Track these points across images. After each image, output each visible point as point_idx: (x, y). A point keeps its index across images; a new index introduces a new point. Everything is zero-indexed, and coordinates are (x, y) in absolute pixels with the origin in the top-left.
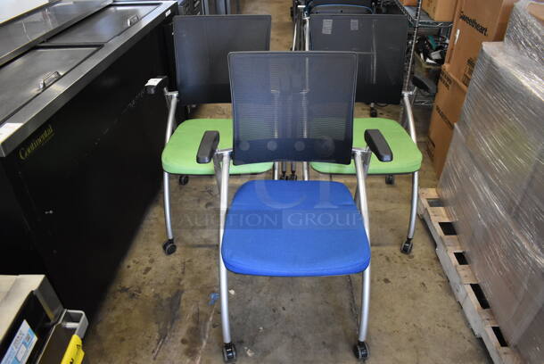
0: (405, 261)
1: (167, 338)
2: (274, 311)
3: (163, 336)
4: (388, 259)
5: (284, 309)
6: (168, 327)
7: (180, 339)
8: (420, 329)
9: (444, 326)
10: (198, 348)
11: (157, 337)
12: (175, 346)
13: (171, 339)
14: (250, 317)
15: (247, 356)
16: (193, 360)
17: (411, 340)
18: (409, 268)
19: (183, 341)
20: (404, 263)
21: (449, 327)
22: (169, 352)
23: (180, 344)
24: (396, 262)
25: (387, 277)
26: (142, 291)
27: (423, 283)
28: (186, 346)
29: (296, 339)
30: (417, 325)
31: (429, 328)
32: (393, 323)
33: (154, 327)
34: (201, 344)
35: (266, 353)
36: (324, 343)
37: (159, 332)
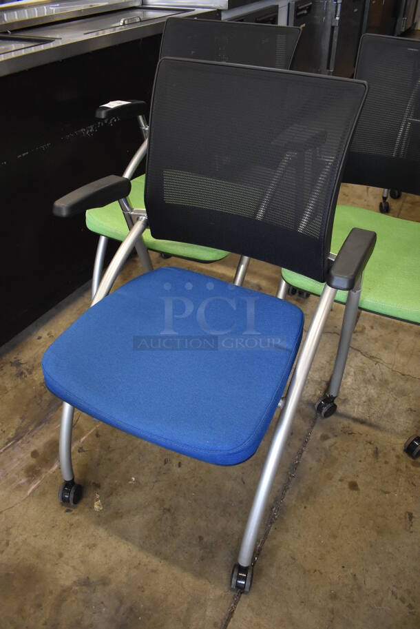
0: (403, 466)
1: (20, 441)
2: (165, 463)
3: (18, 437)
4: (376, 453)
5: (180, 465)
6: (30, 429)
7: (32, 449)
8: (359, 588)
9: (403, 600)
10: (44, 470)
11: (10, 436)
12: (22, 455)
13: (23, 445)
14: (130, 458)
15: (92, 507)
16: (30, 482)
17: (334, 597)
18: (402, 480)
19: (34, 454)
20: (398, 470)
21: (410, 606)
22: (11, 459)
23: (29, 455)
24: (386, 463)
25: (358, 481)
26: (34, 372)
27: (411, 516)
28: (33, 461)
29: (168, 515)
30: (359, 576)
31: (376, 592)
32: (322, 557)
33: (17, 421)
34: (52, 466)
35: (118, 515)
36: (201, 538)
37: (16, 430)
